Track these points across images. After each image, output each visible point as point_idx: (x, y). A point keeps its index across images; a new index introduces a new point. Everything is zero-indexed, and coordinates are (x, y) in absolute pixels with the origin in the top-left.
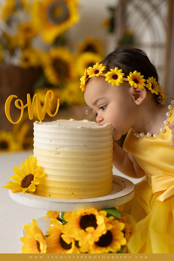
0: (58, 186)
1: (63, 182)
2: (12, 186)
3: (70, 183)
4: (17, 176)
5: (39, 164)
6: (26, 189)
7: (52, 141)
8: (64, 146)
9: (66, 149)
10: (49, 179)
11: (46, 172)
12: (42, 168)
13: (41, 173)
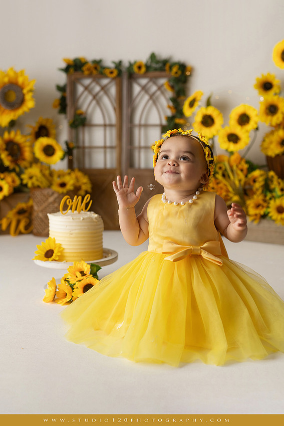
0: (72, 255)
1: (76, 252)
2: (39, 258)
3: (80, 253)
4: (40, 251)
5: (57, 242)
6: (50, 259)
7: (67, 226)
8: (75, 230)
9: (77, 231)
10: (65, 251)
11: (64, 247)
12: (61, 245)
13: (60, 248)
